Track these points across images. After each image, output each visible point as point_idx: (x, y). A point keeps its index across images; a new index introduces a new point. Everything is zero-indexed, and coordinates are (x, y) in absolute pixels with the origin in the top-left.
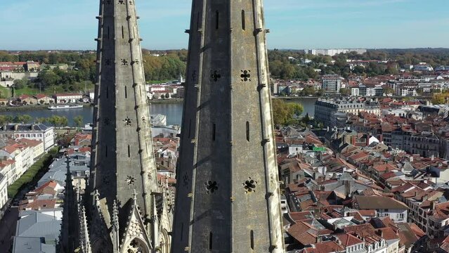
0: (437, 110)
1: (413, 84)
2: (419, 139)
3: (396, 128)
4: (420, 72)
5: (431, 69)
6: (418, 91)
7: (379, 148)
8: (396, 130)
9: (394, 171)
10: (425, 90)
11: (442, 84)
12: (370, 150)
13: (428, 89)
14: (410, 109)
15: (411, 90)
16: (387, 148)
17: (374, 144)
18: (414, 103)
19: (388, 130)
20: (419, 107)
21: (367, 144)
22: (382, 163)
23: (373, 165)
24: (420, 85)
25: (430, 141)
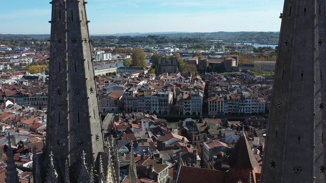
0: (37, 77)
1: (6, 60)
2: (36, 98)
3: (16, 93)
4: (4, 52)
5: (10, 49)
6: (11, 65)
7: (15, 108)
8: (16, 94)
9: (39, 122)
10: (15, 64)
11: (26, 60)
12: (10, 111)
13: (18, 64)
14: (16, 78)
15: (5, 65)
16: (21, 107)
17: (10, 106)
18: (19, 74)
19: (11, 95)
20: (23, 77)
21: (4, 107)
22: (26, 118)
23: (20, 121)
24: (11, 61)
25: (44, 99)
